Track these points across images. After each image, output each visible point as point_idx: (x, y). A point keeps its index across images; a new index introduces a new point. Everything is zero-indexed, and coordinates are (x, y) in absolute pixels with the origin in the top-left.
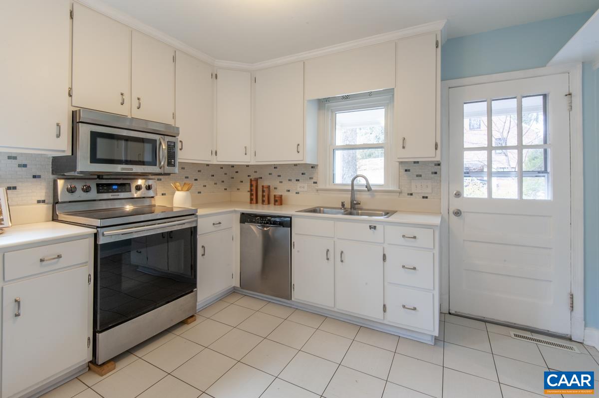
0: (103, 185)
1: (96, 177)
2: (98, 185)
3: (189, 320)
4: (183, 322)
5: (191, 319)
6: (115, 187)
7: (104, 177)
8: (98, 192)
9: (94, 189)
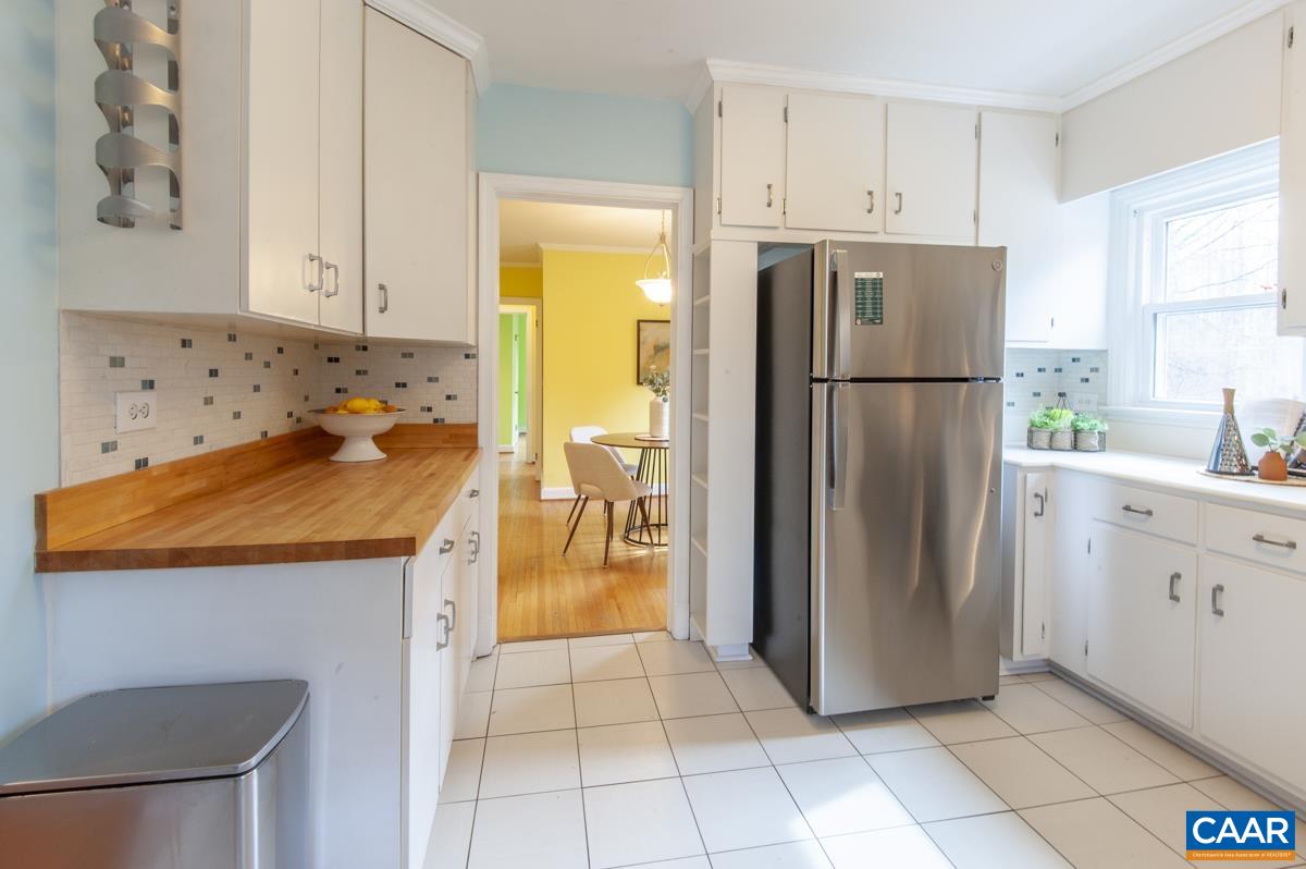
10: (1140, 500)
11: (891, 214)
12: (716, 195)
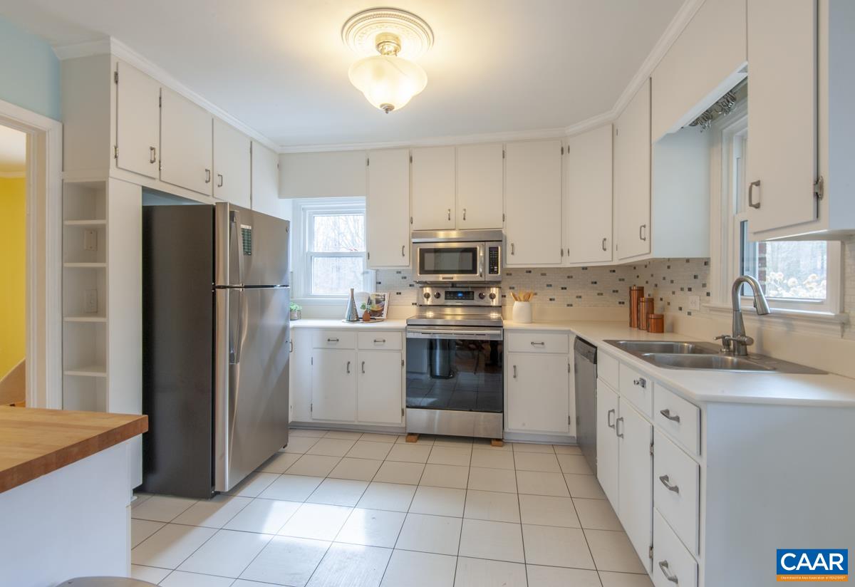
0: (450, 293)
1: (451, 285)
2: (446, 293)
3: (493, 442)
4: (487, 441)
5: (496, 442)
6: (460, 295)
7: (458, 285)
8: (446, 299)
9: (443, 295)
10: (333, 335)
11: (216, 187)
12: (113, 143)
